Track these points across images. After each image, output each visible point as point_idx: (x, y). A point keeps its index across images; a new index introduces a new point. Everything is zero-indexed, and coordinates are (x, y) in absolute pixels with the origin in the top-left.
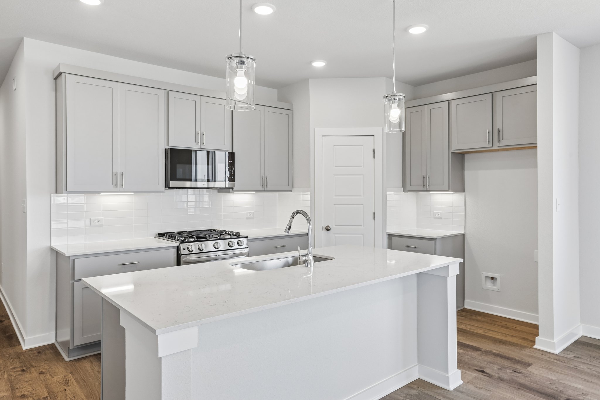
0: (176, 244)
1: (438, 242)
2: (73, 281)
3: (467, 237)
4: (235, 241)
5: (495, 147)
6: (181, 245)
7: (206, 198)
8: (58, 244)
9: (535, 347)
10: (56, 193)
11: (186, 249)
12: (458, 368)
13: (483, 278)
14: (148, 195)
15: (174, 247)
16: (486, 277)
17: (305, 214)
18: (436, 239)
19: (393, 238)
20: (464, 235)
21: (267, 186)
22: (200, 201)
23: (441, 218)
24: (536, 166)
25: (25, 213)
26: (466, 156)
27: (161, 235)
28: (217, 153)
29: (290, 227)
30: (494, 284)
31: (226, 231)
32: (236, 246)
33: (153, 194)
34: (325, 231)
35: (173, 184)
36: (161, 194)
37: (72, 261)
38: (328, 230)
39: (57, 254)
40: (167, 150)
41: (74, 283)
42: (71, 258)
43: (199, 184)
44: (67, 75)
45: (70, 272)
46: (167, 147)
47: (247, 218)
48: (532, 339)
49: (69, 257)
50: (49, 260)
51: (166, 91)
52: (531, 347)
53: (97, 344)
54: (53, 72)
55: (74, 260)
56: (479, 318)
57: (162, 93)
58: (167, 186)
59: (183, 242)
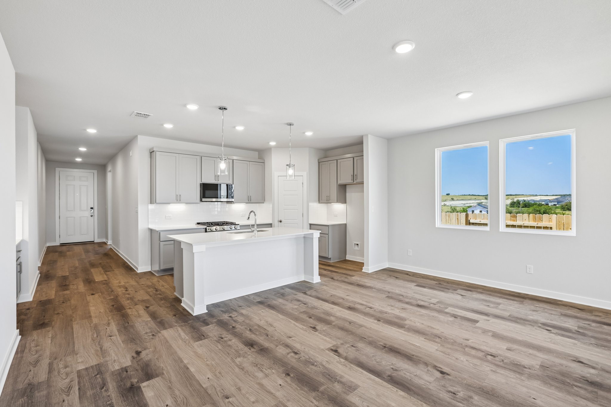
0: (205, 227)
1: (330, 227)
2: (159, 242)
3: (347, 225)
4: (233, 226)
5: (355, 183)
6: (207, 227)
7: (219, 206)
8: (152, 226)
9: (362, 271)
10: (151, 203)
11: (210, 229)
12: (319, 276)
13: (354, 244)
14: (192, 205)
15: (204, 228)
16: (355, 244)
17: (254, 212)
18: (329, 226)
19: (312, 226)
20: (346, 225)
21: (251, 200)
22: (218, 208)
23: (337, 216)
24: (363, 192)
25: (137, 213)
26: (347, 186)
27: (198, 223)
28: (222, 185)
29: (249, 217)
30: (358, 247)
31: (228, 222)
32: (233, 229)
33: (194, 204)
34: (279, 222)
35: (203, 199)
36: (199, 204)
37: (159, 233)
38: (280, 222)
39: (151, 230)
40: (201, 184)
41: (160, 243)
42: (159, 232)
43: (222, 200)
44: (157, 152)
45: (158, 238)
46: (201, 183)
47: (242, 216)
48: (361, 268)
49: (158, 231)
50: (148, 234)
51: (201, 157)
52: (361, 271)
53: (172, 269)
54: (150, 150)
55: (160, 233)
56: (349, 263)
57: (199, 158)
58: (201, 201)
59: (208, 226)
